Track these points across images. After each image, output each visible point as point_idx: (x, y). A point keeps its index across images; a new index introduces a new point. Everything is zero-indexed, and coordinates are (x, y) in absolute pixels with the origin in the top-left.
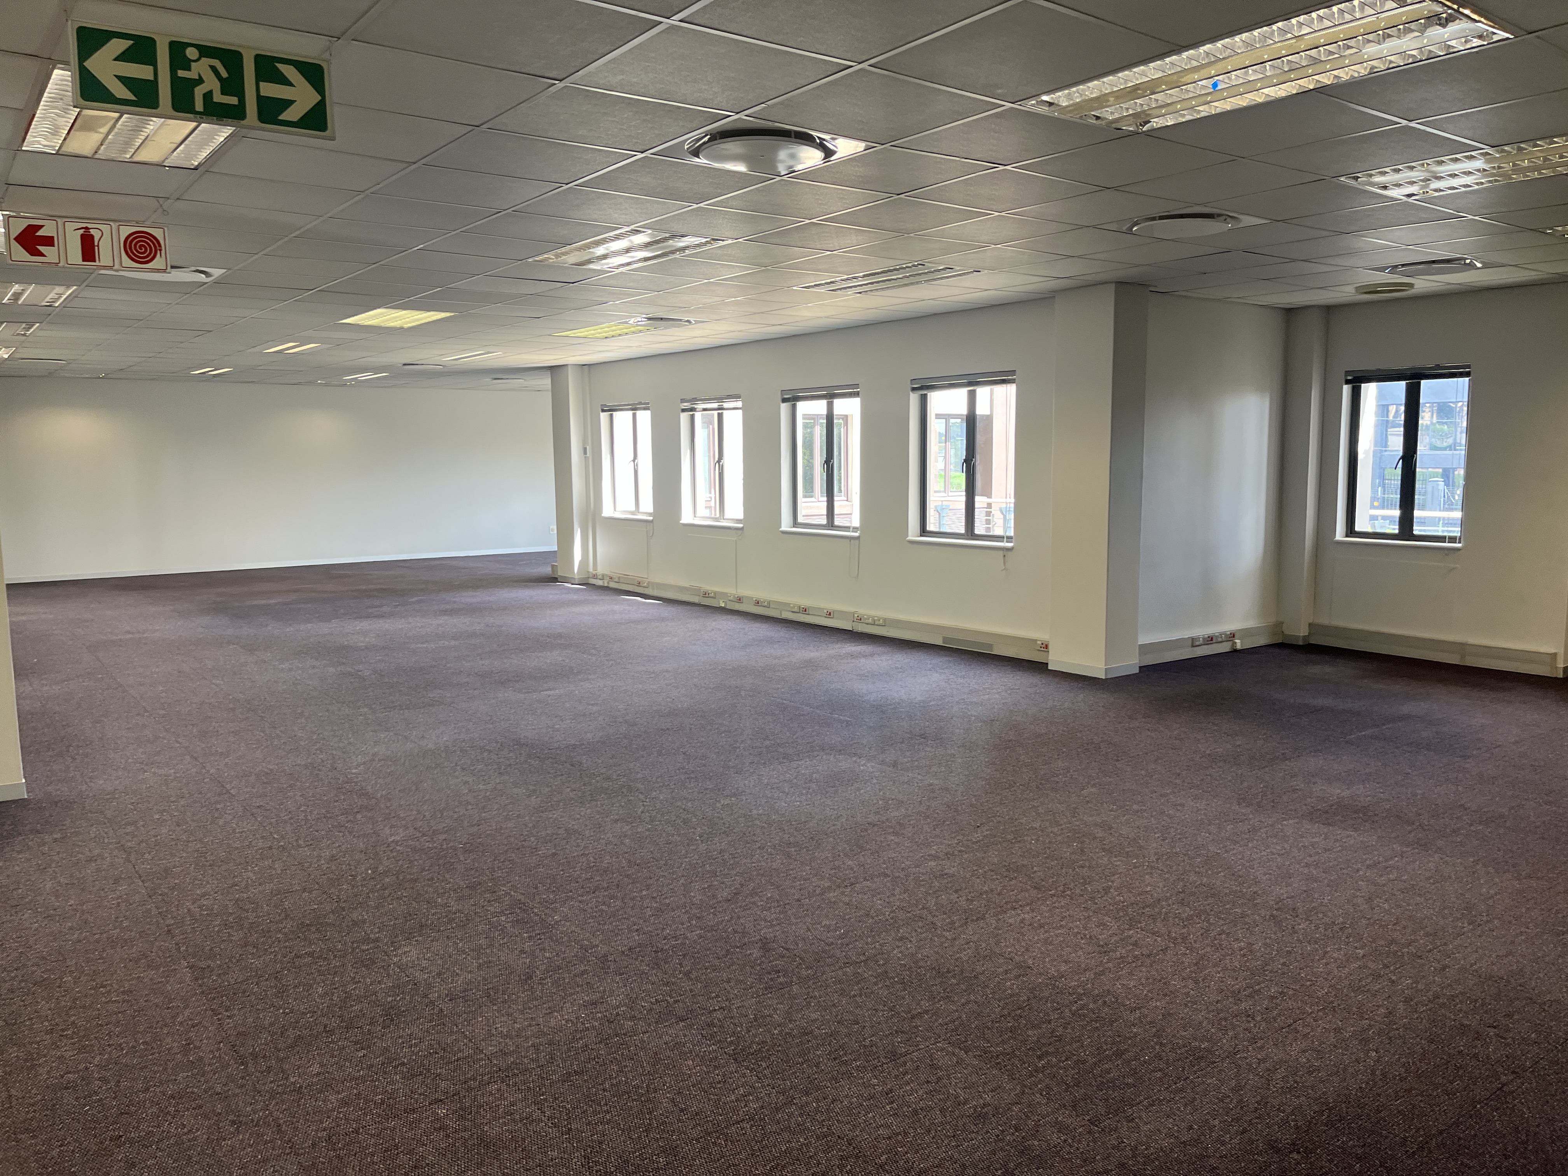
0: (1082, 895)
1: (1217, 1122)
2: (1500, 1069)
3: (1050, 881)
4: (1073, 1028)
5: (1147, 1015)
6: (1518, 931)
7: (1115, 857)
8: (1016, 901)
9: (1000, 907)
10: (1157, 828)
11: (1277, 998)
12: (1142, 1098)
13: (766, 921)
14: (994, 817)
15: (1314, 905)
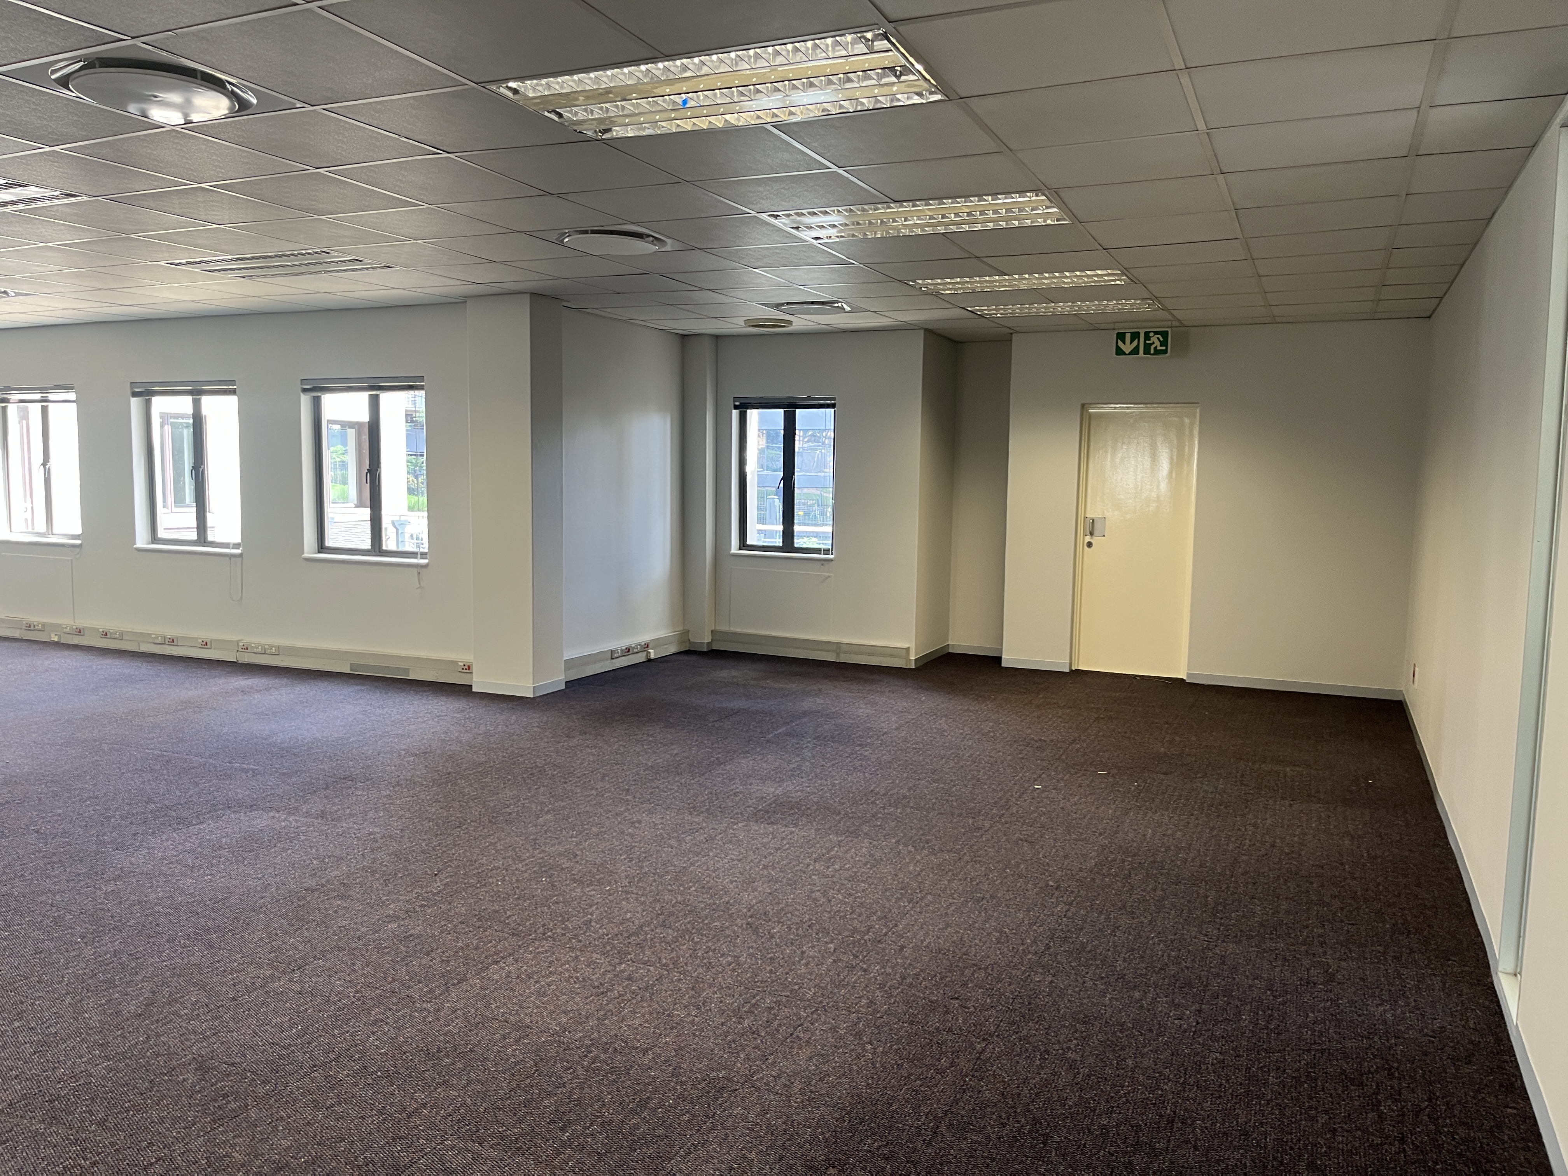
0: (564, 935)
1: (753, 1155)
2: (974, 1039)
3: (527, 924)
4: (590, 1087)
5: (660, 1054)
6: (948, 903)
7: (588, 887)
8: (496, 954)
9: (481, 963)
10: (621, 849)
11: (773, 1008)
12: (677, 1148)
13: (195, 1033)
14: (450, 861)
15: (781, 906)
